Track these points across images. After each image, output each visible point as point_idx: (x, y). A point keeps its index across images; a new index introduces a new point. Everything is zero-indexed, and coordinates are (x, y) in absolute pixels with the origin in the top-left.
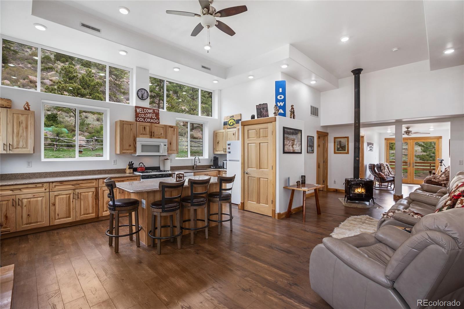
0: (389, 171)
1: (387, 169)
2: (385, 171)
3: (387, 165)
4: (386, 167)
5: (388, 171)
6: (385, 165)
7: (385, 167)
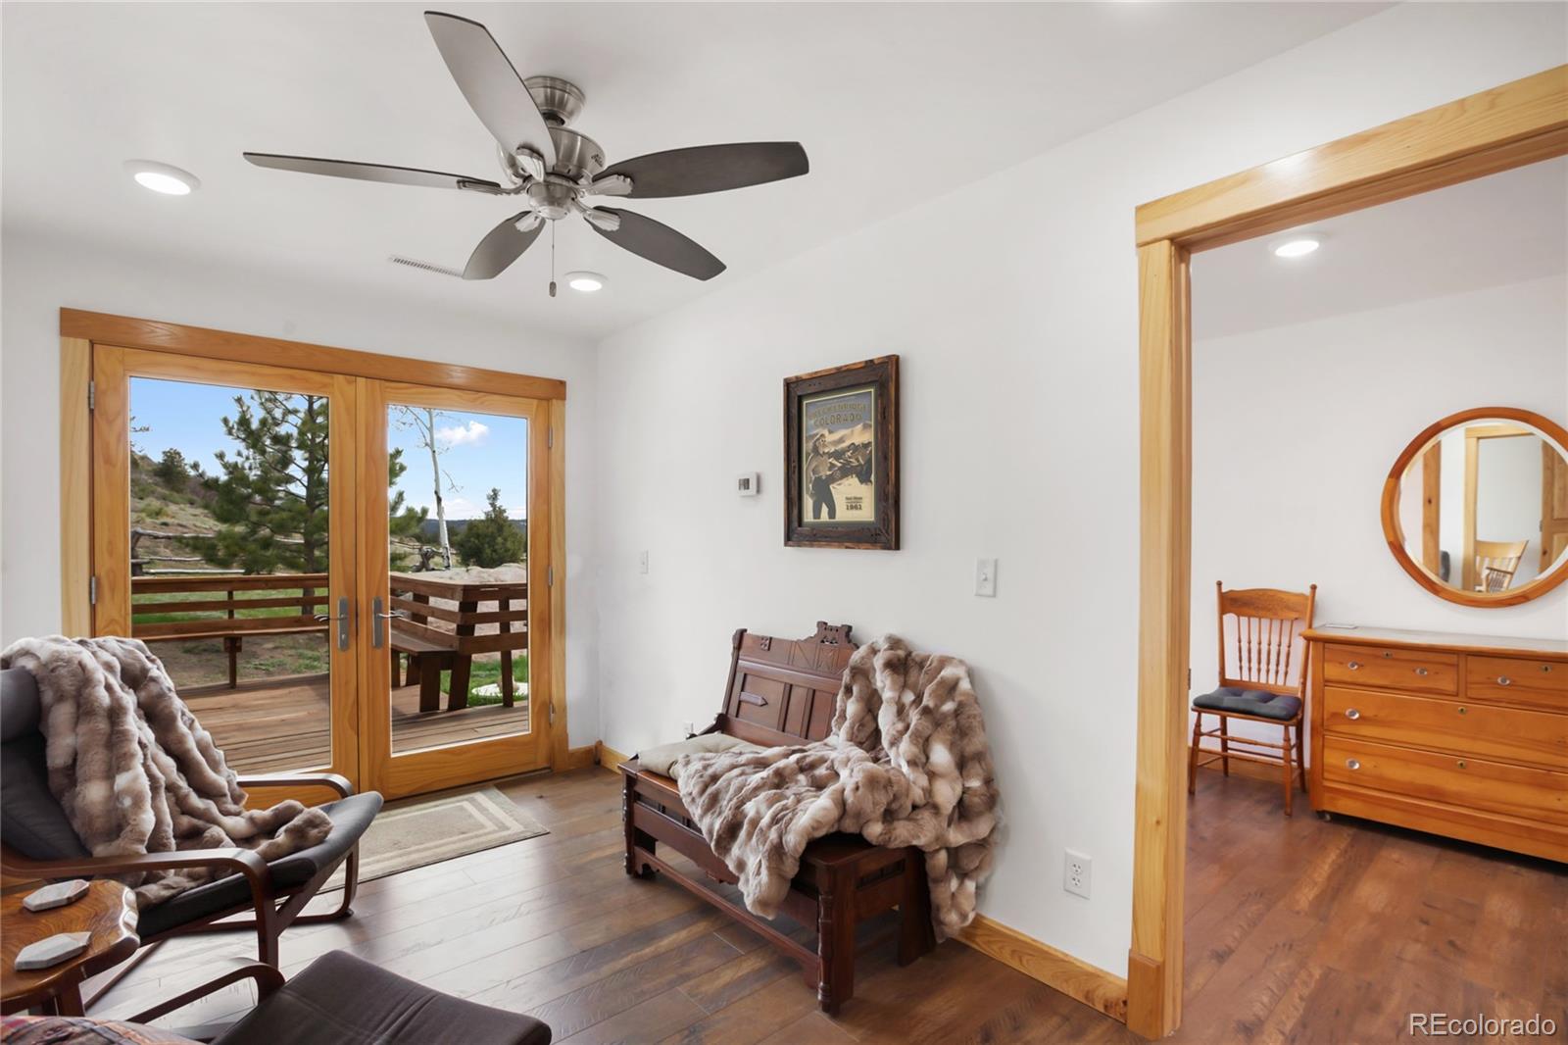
0: (185, 764)
1: (149, 736)
2: (122, 781)
3: (134, 678)
4: (129, 699)
5: (170, 763)
6: (106, 686)
7: (115, 713)
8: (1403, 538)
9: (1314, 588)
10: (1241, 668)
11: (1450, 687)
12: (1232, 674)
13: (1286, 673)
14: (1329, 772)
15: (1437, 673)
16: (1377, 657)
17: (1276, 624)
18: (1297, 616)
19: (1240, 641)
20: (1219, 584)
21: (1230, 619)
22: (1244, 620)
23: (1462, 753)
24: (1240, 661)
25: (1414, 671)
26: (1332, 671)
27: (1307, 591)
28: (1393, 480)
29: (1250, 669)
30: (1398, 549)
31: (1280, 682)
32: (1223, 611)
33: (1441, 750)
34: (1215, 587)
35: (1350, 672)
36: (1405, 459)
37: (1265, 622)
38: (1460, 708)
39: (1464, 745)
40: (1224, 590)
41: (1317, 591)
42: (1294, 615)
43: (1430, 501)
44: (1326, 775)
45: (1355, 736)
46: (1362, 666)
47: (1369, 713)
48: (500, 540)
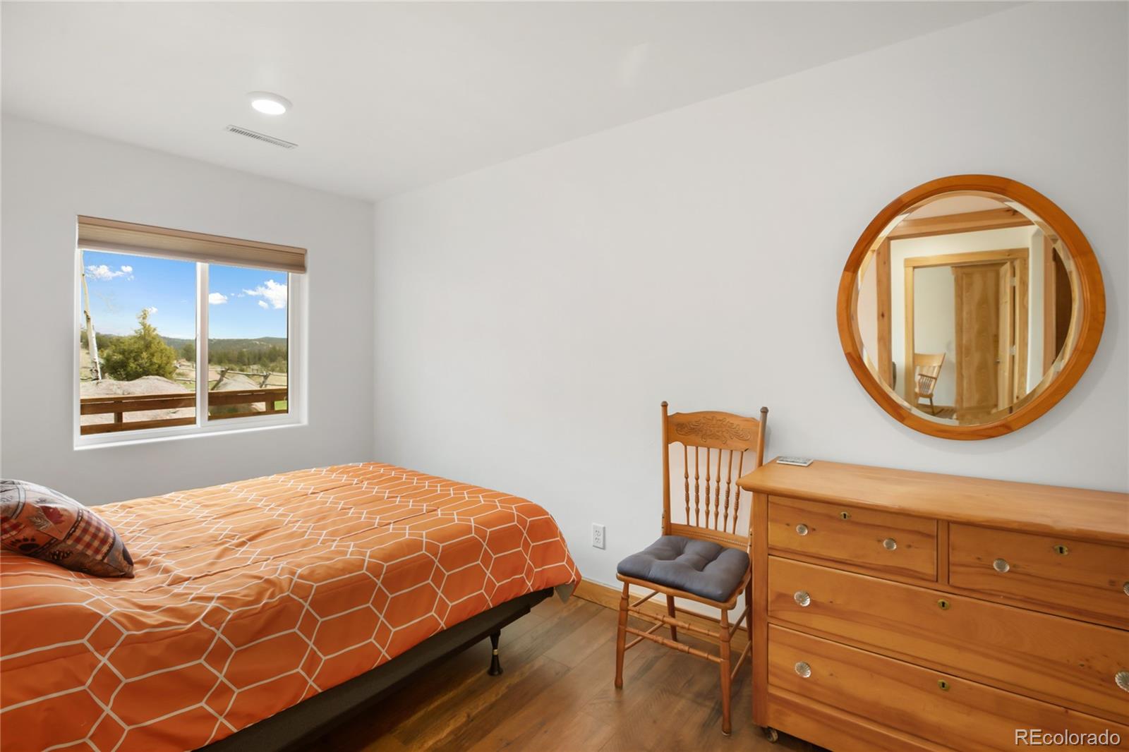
8: (862, 344)
9: (765, 411)
10: (688, 510)
11: (930, 570)
12: (678, 518)
13: (736, 519)
14: (775, 675)
15: (909, 546)
16: (831, 517)
17: (725, 455)
18: (745, 447)
19: (687, 477)
20: (665, 405)
21: (676, 448)
22: (691, 449)
23: (944, 669)
24: (687, 501)
25: (880, 541)
26: (778, 535)
27: (758, 415)
28: (850, 274)
29: (697, 511)
30: (856, 361)
31: (730, 529)
32: (668, 440)
33: (915, 660)
34: (660, 409)
35: (798, 536)
36: (862, 248)
37: (714, 453)
38: (941, 601)
39: (947, 656)
40: (669, 414)
41: (769, 415)
42: (743, 446)
43: (883, 315)
44: (771, 679)
45: (807, 629)
46: (814, 530)
47: (823, 598)
48: (145, 355)
